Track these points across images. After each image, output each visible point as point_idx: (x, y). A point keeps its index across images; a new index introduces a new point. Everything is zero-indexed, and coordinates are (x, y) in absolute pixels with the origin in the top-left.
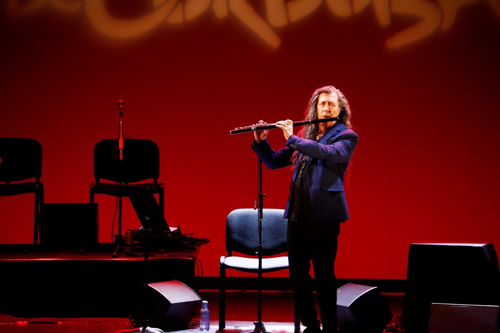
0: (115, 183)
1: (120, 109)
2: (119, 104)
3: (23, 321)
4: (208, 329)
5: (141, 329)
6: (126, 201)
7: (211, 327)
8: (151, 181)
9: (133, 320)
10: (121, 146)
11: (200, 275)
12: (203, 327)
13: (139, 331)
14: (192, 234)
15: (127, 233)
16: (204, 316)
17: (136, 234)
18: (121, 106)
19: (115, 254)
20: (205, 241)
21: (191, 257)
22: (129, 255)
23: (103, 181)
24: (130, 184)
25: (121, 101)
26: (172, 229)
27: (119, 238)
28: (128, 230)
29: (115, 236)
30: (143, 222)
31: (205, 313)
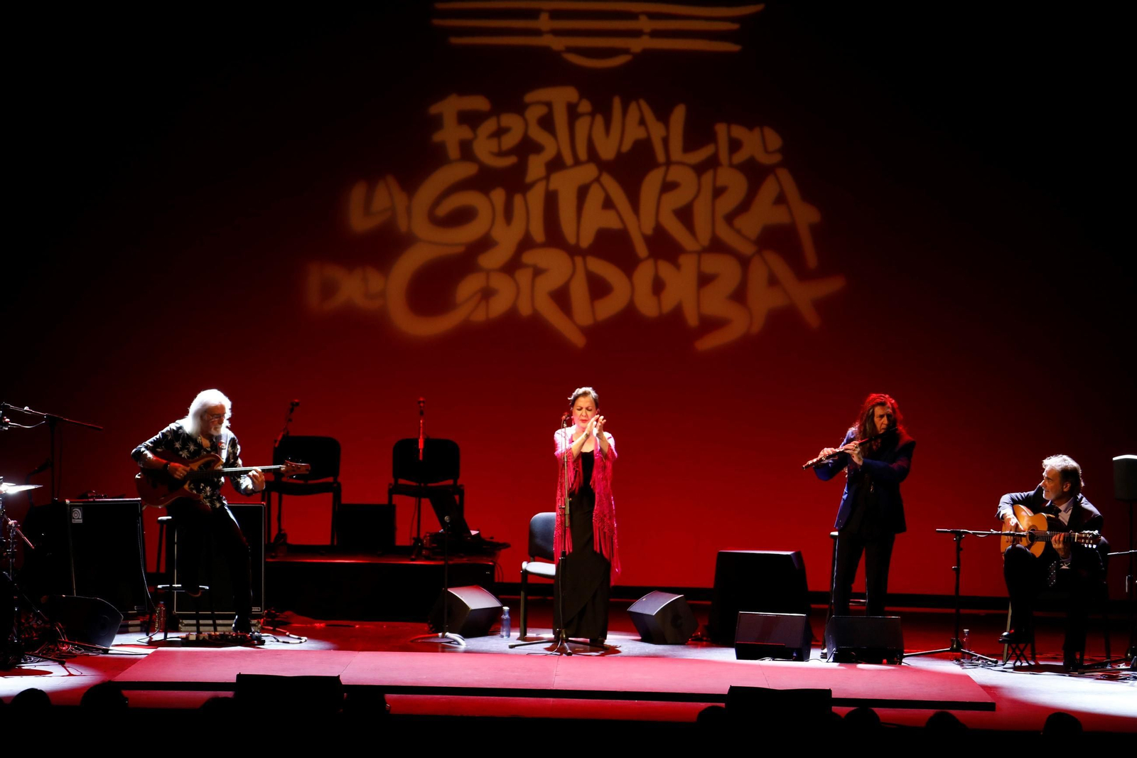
0: (414, 484)
1: (420, 407)
2: (420, 402)
3: (320, 623)
4: (509, 636)
5: (440, 634)
6: (426, 503)
7: (511, 634)
8: (450, 482)
9: (431, 626)
10: (421, 445)
11: (501, 581)
12: (504, 634)
13: (438, 636)
14: (492, 538)
15: (425, 536)
16: (505, 623)
17: (435, 537)
18: (422, 405)
19: (413, 557)
20: (506, 546)
21: (491, 561)
22: (427, 558)
23: (402, 481)
24: (430, 485)
25: (422, 399)
26: (474, 533)
27: (418, 540)
28: (427, 533)
29: (414, 539)
30: (443, 524)
31: (507, 619)
